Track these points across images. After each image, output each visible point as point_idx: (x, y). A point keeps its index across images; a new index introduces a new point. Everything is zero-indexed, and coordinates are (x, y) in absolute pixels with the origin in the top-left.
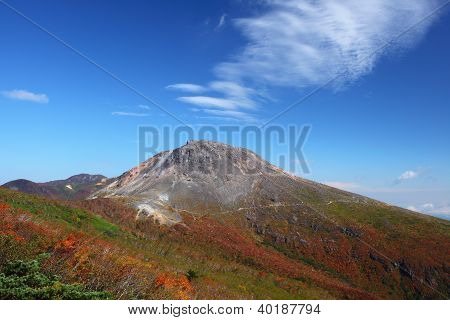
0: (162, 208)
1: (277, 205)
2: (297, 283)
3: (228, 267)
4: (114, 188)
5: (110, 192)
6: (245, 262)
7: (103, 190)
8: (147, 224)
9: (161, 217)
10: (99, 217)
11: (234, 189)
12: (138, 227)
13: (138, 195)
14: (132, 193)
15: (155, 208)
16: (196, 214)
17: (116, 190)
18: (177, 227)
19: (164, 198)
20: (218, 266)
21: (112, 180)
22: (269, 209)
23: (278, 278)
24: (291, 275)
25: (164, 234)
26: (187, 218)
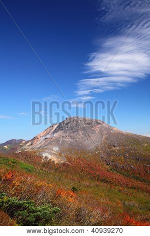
0: (55, 154)
1: (117, 148)
2: (131, 190)
3: (93, 184)
4: (29, 146)
5: (27, 148)
6: (102, 181)
7: (24, 148)
8: (48, 164)
9: (56, 160)
10: (23, 161)
11: (93, 142)
12: (43, 166)
13: (42, 148)
14: (39, 148)
15: (52, 155)
16: (74, 157)
17: (31, 147)
18: (64, 164)
19: (56, 149)
20: (88, 184)
21: (28, 142)
22: (113, 151)
23: (121, 188)
24: (127, 186)
25: (57, 168)
26: (69, 159)
